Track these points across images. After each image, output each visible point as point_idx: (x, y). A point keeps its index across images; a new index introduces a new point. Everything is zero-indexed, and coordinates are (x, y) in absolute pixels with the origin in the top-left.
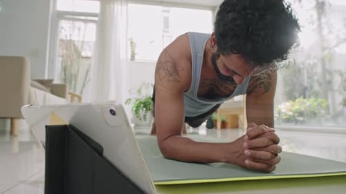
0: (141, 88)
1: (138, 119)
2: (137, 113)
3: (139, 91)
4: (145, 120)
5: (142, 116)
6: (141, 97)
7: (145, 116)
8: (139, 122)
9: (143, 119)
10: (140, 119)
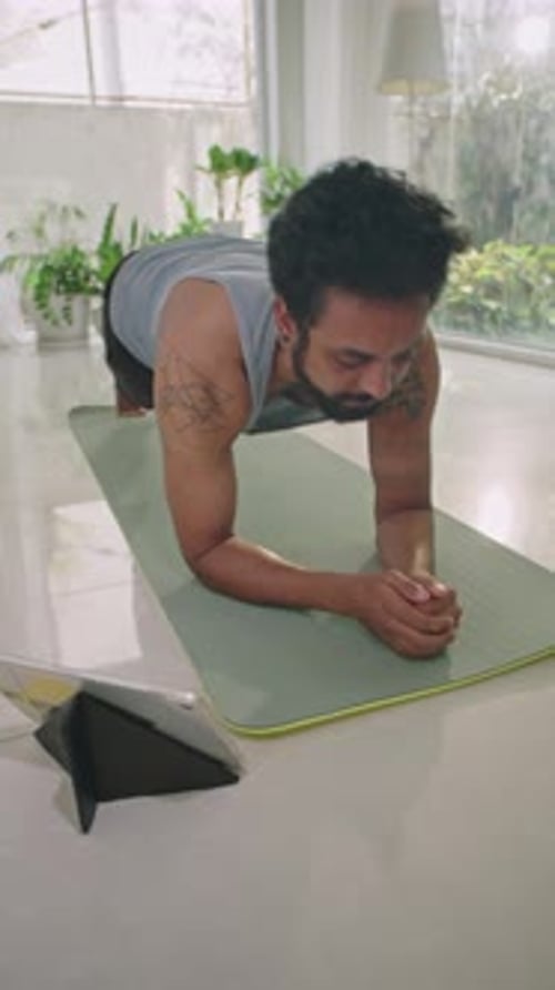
0: (42, 218)
1: (48, 323)
2: (42, 306)
3: (39, 232)
4: (70, 322)
5: (58, 313)
6: (45, 251)
7: (67, 310)
8: (53, 331)
9: (63, 323)
10: (55, 323)
